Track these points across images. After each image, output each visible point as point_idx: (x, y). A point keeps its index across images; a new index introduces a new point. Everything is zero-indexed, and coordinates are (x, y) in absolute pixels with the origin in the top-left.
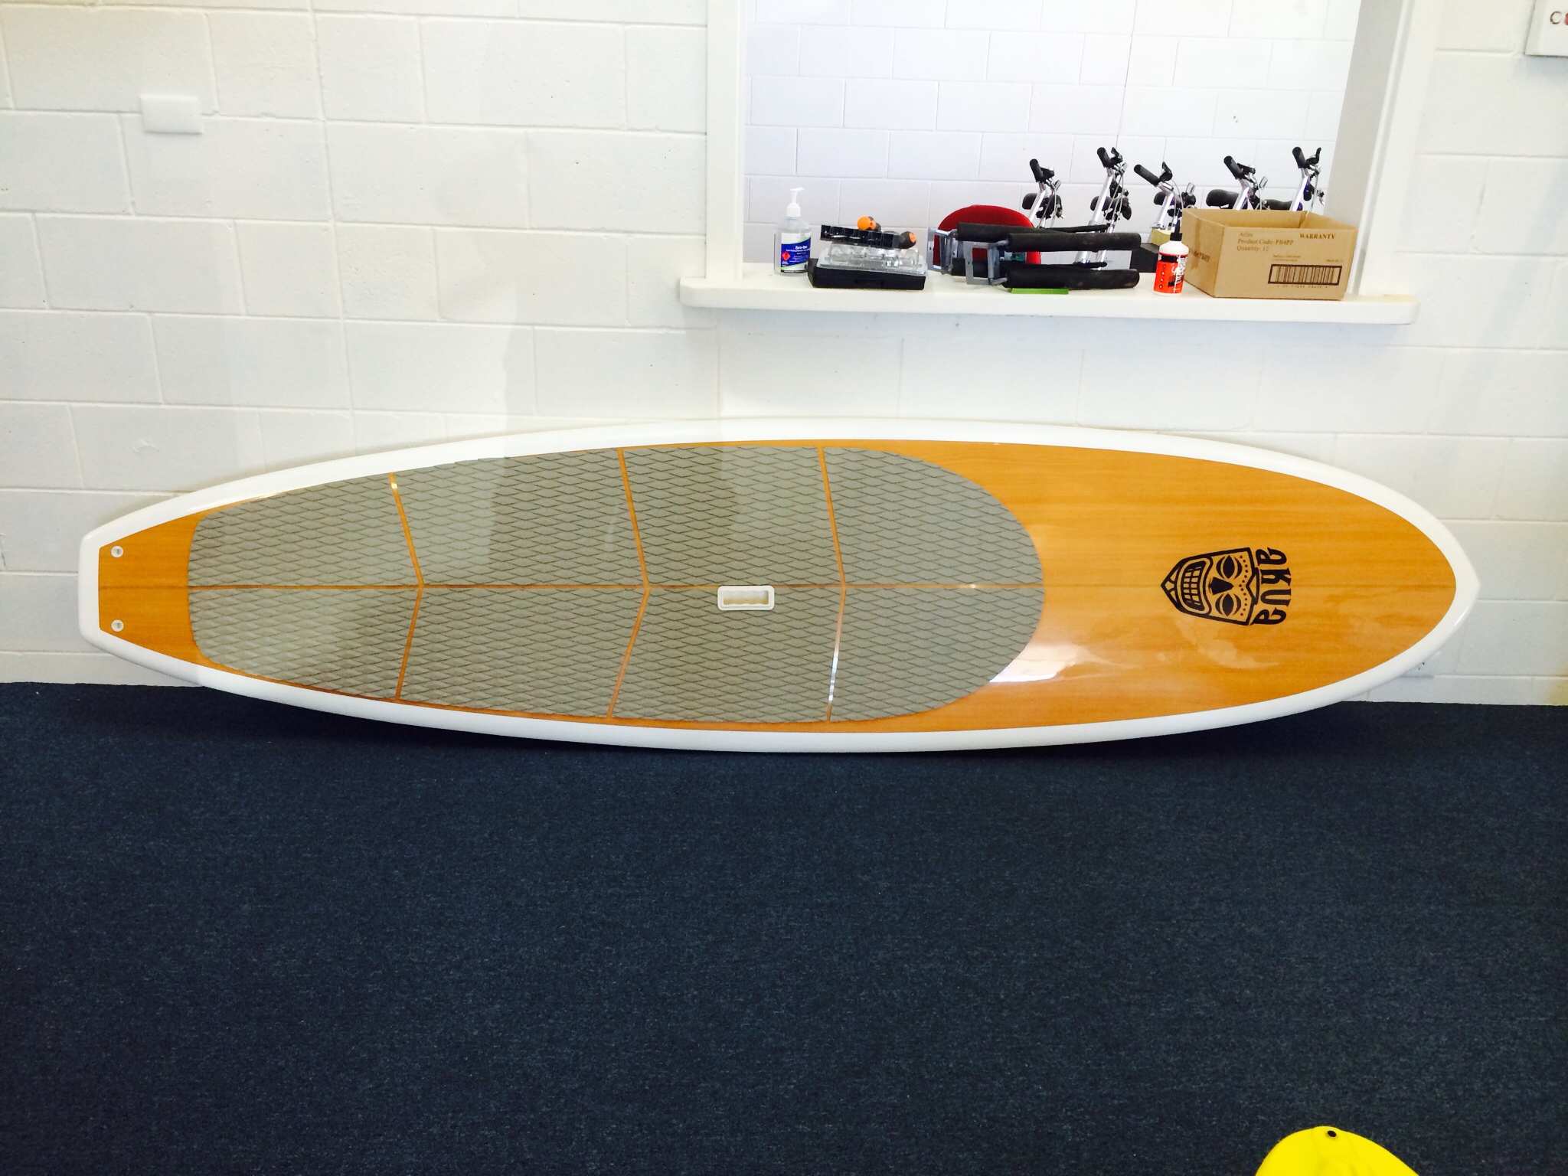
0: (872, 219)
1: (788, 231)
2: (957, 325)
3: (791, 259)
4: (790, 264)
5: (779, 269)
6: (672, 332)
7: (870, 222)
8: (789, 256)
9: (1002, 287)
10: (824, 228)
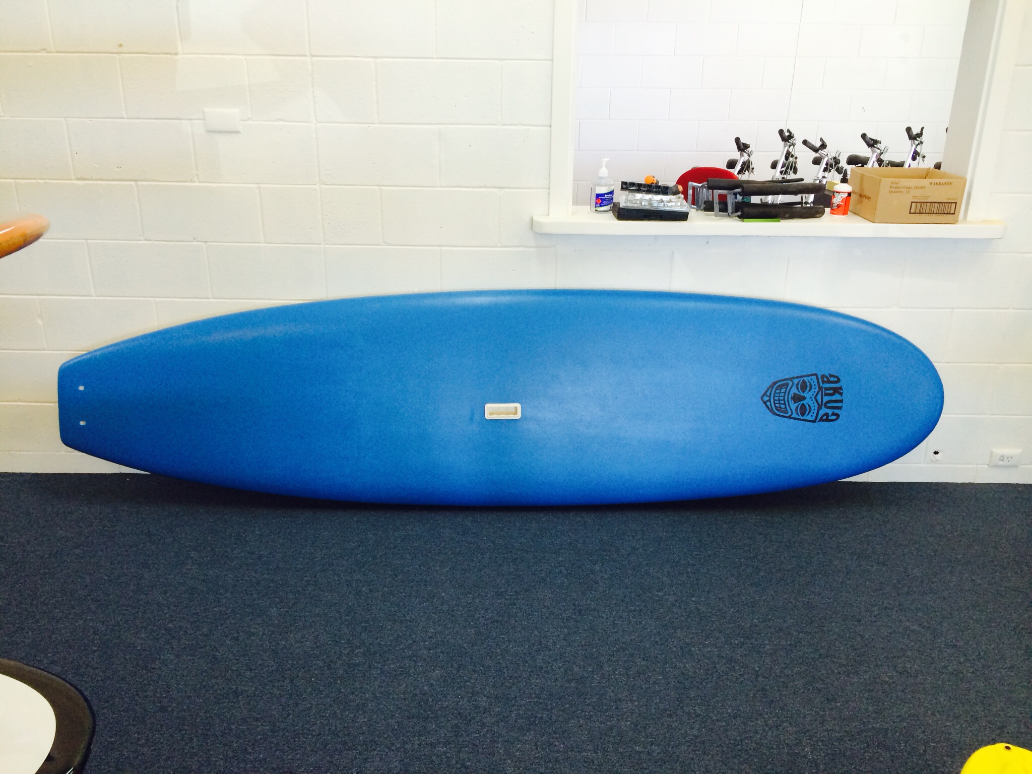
1: (600, 185)
4: (601, 206)
5: (594, 209)
6: (527, 249)
8: (601, 201)
9: (737, 218)
10: (623, 183)
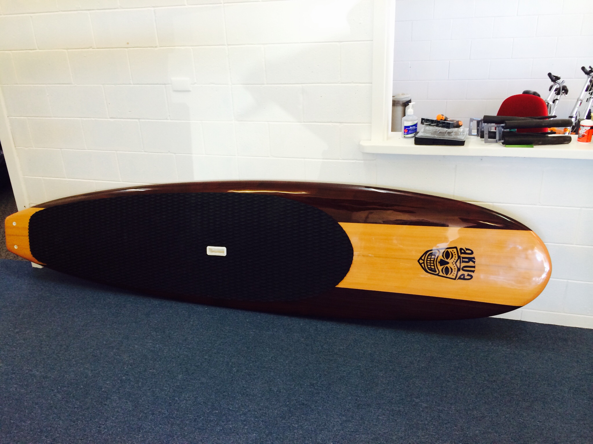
0: (443, 115)
2: (481, 159)
3: (408, 132)
4: (408, 134)
6: (357, 161)
7: (442, 116)
8: (407, 131)
9: (502, 144)
10: (423, 119)
